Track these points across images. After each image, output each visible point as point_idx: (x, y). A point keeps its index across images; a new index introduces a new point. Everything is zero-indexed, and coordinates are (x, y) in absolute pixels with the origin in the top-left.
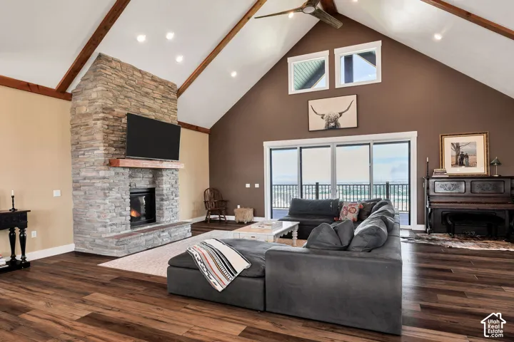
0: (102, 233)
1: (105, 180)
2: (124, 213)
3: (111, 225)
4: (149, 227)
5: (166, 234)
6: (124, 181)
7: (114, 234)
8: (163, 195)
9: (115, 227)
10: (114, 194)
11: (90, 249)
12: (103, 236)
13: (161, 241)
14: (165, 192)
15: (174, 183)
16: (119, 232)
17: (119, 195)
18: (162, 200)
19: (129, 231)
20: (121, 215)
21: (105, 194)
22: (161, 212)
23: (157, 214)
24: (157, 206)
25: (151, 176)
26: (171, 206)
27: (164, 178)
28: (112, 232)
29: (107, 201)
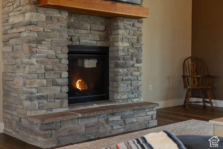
0: (27, 109)
1: (31, 28)
2: (59, 81)
3: (38, 98)
4: (95, 106)
5: (117, 118)
6: (59, 31)
7: (43, 112)
8: (118, 58)
9: (45, 102)
10: (44, 50)
11: (17, 132)
12: (29, 114)
13: (109, 128)
14: (121, 54)
15: (135, 41)
16: (51, 109)
17: (52, 52)
18: (117, 66)
19: (65, 109)
20: (55, 84)
21: (30, 47)
22: (115, 84)
23: (110, 88)
24: (111, 75)
25: (102, 28)
26: (130, 77)
27: (121, 32)
28: (39, 108)
29: (34, 60)
